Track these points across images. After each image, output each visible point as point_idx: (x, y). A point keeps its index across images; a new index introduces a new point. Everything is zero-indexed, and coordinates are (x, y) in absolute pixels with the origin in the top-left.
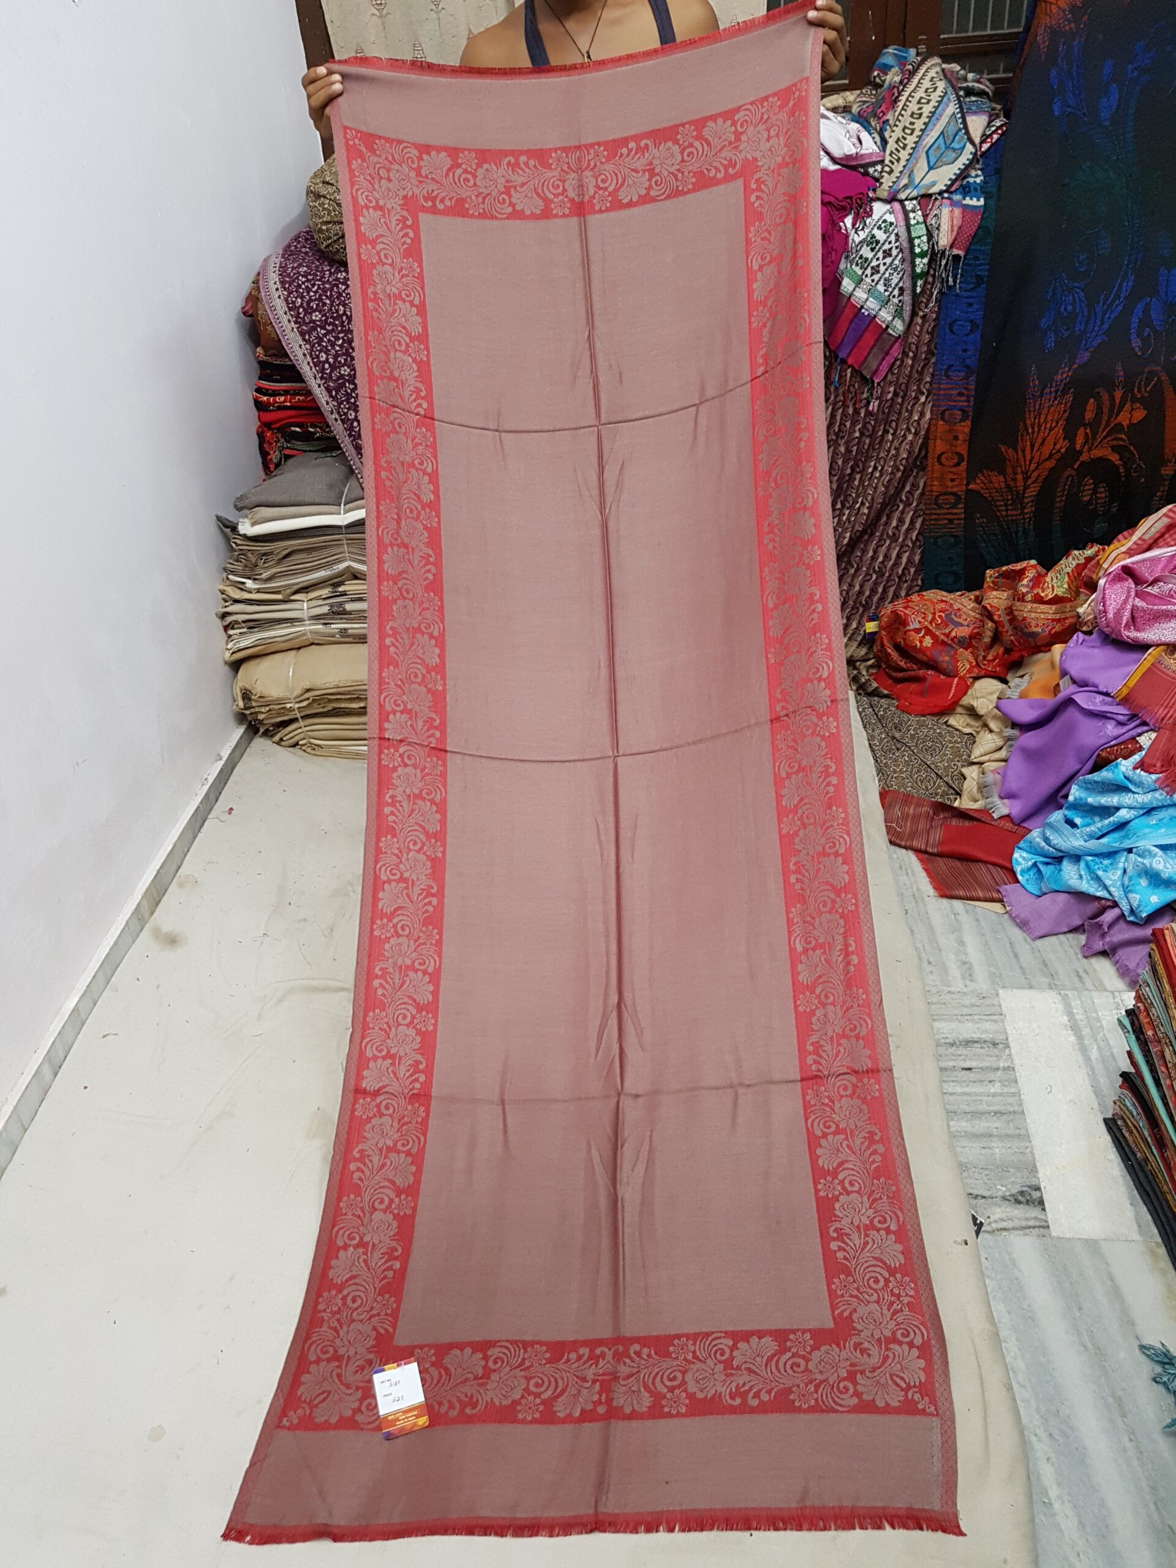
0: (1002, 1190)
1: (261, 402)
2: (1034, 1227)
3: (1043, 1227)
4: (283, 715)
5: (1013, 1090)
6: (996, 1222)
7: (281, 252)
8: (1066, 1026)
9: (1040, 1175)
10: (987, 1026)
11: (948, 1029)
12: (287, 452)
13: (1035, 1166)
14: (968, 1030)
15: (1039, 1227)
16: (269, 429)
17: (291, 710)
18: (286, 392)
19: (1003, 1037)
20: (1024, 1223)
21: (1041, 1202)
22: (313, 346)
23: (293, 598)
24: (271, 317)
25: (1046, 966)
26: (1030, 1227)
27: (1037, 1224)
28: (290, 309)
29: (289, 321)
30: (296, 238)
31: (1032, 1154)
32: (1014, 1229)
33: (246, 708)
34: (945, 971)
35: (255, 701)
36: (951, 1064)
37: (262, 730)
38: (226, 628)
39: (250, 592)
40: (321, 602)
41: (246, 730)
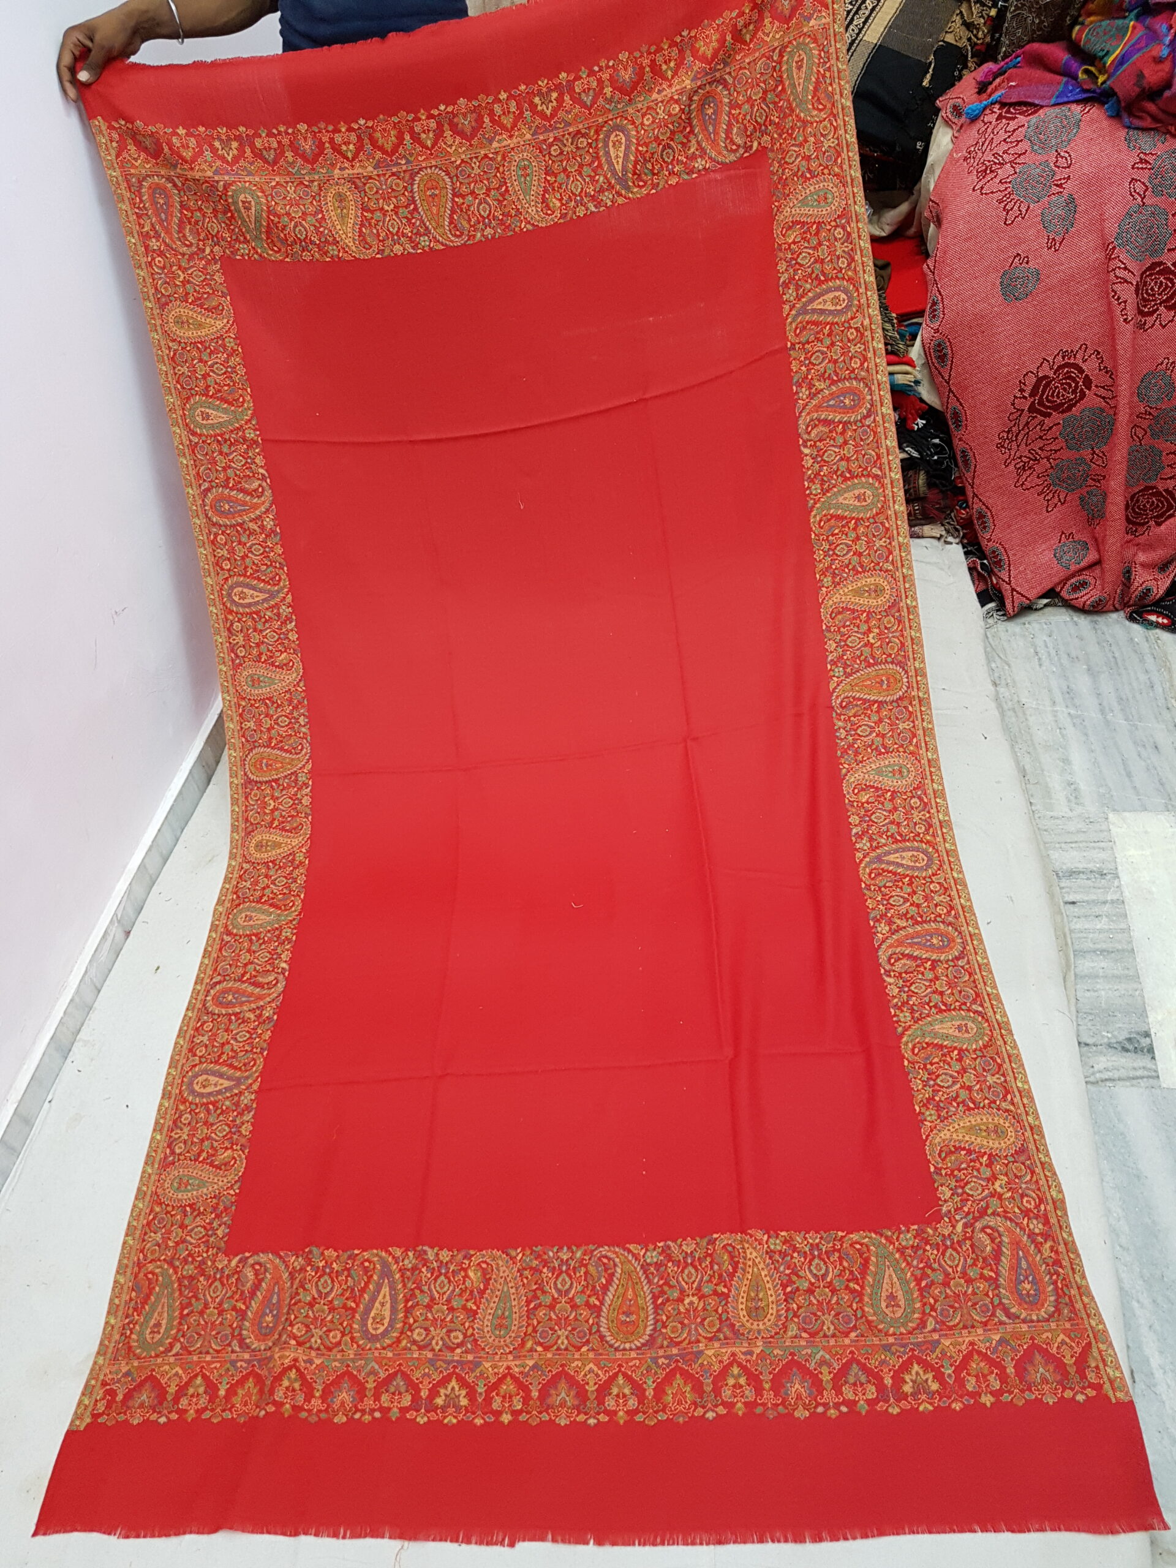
0: (1108, 1037)
2: (1142, 1078)
3: (1152, 1077)
5: (1123, 926)
6: (1100, 1072)
9: (1150, 1020)
10: (1095, 854)
13: (1145, 1010)
14: (1073, 859)
15: (1149, 1077)
19: (1112, 866)
20: (1132, 1074)
21: (1151, 1050)
25: (1162, 784)
26: (1137, 1078)
27: (1146, 1073)
31: (1143, 997)
32: (1120, 1079)
34: (1048, 793)
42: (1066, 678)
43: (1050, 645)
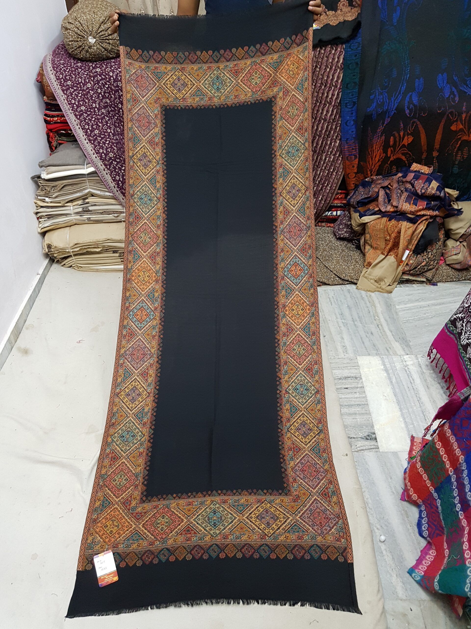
0: (361, 435)
1: (47, 120)
2: (373, 448)
3: (377, 448)
4: (65, 254)
5: (364, 396)
6: (359, 447)
7: (51, 53)
8: (383, 369)
9: (375, 428)
10: (353, 371)
11: (338, 373)
12: (60, 142)
13: (373, 425)
14: (346, 373)
15: (375, 448)
16: (52, 132)
17: (69, 252)
18: (58, 116)
19: (359, 375)
20: (370, 447)
21: (376, 439)
22: (68, 96)
23: (66, 205)
24: (49, 83)
25: (375, 346)
27: (374, 447)
28: (57, 79)
29: (57, 85)
30: (58, 47)
31: (372, 420)
32: (366, 449)
33: (49, 252)
34: (336, 350)
35: (53, 249)
36: (340, 386)
37: (56, 261)
38: (38, 218)
39: (48, 203)
40: (78, 207)
41: (49, 261)
42: (341, 310)
43: (335, 298)
